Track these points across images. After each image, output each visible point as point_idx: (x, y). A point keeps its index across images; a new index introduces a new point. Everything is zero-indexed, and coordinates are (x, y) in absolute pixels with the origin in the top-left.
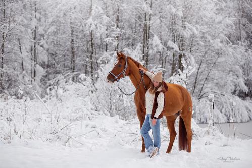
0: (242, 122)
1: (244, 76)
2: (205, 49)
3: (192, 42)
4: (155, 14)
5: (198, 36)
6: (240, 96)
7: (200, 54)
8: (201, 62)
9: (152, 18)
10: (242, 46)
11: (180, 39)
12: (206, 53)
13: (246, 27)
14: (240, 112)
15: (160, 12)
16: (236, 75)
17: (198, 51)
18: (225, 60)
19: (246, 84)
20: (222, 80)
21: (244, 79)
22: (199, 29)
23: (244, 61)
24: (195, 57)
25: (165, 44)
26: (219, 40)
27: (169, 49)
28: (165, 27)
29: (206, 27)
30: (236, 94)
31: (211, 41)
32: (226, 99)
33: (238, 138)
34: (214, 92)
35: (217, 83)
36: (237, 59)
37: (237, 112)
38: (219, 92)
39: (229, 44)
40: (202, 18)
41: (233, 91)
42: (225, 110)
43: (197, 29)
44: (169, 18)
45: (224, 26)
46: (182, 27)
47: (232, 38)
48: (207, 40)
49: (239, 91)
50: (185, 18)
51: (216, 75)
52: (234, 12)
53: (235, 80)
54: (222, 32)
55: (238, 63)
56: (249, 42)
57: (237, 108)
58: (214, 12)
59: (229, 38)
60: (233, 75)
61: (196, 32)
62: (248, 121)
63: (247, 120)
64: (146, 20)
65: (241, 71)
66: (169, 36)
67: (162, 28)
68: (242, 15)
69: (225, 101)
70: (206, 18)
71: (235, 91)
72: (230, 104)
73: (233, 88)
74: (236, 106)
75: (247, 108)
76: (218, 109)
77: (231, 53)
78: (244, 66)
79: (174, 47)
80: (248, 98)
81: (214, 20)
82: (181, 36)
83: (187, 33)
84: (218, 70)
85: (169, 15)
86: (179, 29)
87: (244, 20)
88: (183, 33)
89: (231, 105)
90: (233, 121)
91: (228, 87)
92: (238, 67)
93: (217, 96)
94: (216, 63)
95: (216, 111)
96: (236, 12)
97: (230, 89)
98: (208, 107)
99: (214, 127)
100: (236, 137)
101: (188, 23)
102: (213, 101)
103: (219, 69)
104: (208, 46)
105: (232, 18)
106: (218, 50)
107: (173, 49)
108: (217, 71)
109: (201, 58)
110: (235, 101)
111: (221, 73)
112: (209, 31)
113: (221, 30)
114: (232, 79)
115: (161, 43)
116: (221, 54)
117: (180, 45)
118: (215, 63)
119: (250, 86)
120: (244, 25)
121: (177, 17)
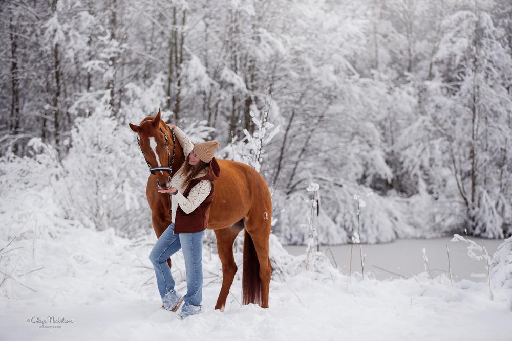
0: (378, 242)
1: (384, 145)
2: (301, 85)
3: (274, 72)
4: (194, 10)
5: (285, 58)
6: (375, 188)
7: (291, 98)
8: (293, 114)
9: (188, 18)
10: (381, 80)
11: (249, 64)
12: (303, 95)
13: (389, 41)
14: (375, 222)
15: (204, 6)
16: (368, 141)
17: (285, 91)
18: (344, 111)
19: (387, 162)
20: (337, 153)
21: (384, 151)
22: (289, 43)
23: (384, 113)
24: (279, 104)
25: (216, 75)
26: (332, 68)
27: (224, 85)
28: (217, 39)
29: (303, 38)
30: (368, 184)
31: (314, 70)
32: (344, 195)
33: (370, 277)
34: (321, 179)
35: (326, 160)
36: (370, 109)
37: (368, 222)
38: (331, 180)
39: (353, 77)
40: (295, 20)
41: (360, 177)
42: (343, 218)
43: (285, 43)
44: (224, 19)
45: (343, 37)
46: (253, 38)
47: (360, 64)
48: (305, 67)
49: (374, 176)
50: (260, 19)
51: (325, 142)
52: (364, 7)
53: (364, 153)
54: (337, 51)
55: (370, 117)
56: (395, 72)
57: (368, 214)
58: (322, 8)
59: (354, 63)
60: (361, 142)
61: (283, 50)
62: (392, 241)
63: (389, 239)
64: (174, 23)
65: (378, 133)
66: (224, 57)
67: (210, 40)
68: (381, 14)
69: (343, 198)
70: (305, 21)
71: (364, 177)
72: (354, 205)
73: (360, 169)
74: (366, 207)
75: (390, 214)
76: (328, 215)
77: (357, 97)
78: (383, 123)
79: (234, 81)
80: (393, 192)
81: (321, 25)
82: (249, 59)
83: (264, 52)
84: (329, 132)
85: (224, 13)
86: (245, 42)
87: (386, 26)
88: (254, 52)
89: (356, 205)
90: (358, 241)
91: (350, 169)
92: (370, 125)
93: (326, 187)
94: (325, 118)
95: (325, 219)
96: (367, 9)
97: (353, 174)
98: (306, 211)
99: (320, 253)
100: (366, 277)
101: (265, 31)
102: (318, 198)
103: (331, 128)
104: (308, 81)
105: (360, 22)
106: (329, 89)
107: (233, 85)
108: (325, 134)
109: (293, 105)
110: (365, 198)
111: (336, 139)
112: (310, 48)
113: (337, 47)
114: (357, 151)
115: (207, 72)
116: (336, 97)
117: (249, 76)
118: (321, 117)
119: (396, 167)
120: (385, 36)
121: (241, 16)
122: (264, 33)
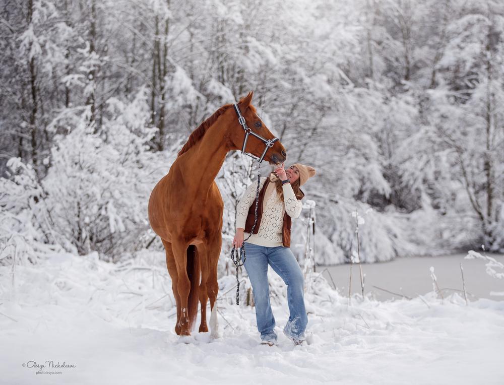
0: (377, 261)
1: (381, 158)
2: (293, 97)
3: (263, 83)
4: (178, 20)
5: (277, 68)
6: (372, 204)
7: (283, 110)
8: (285, 128)
9: (172, 28)
10: (376, 89)
11: (236, 75)
12: (295, 106)
13: (384, 48)
14: (374, 240)
15: (188, 15)
16: (364, 155)
17: (277, 103)
18: (339, 122)
19: (385, 176)
20: (332, 167)
21: (381, 164)
22: (279, 52)
23: (380, 124)
24: (271, 118)
25: (202, 88)
26: (325, 78)
27: (210, 97)
28: (201, 49)
29: (294, 47)
30: (365, 200)
31: (307, 80)
32: (341, 212)
33: (371, 298)
34: (315, 196)
35: (320, 176)
36: (366, 120)
37: (365, 240)
38: (326, 196)
39: (346, 87)
40: (285, 28)
41: (356, 192)
42: (340, 236)
43: (275, 52)
44: (209, 28)
45: (336, 44)
46: (241, 48)
47: (353, 73)
48: (297, 77)
49: (372, 191)
50: (248, 27)
51: (318, 156)
52: (357, 13)
53: (360, 168)
54: (330, 60)
55: (366, 129)
56: (390, 80)
57: (366, 231)
58: (313, 15)
59: (347, 72)
60: (357, 156)
61: (274, 60)
62: (392, 260)
63: (389, 257)
64: (157, 33)
65: (374, 146)
66: (210, 69)
67: (195, 51)
68: (375, 19)
69: (339, 215)
70: (295, 28)
71: (361, 192)
72: (351, 222)
73: (357, 184)
74: (364, 226)
75: (389, 231)
76: (324, 233)
77: (352, 107)
78: (380, 135)
79: (222, 93)
80: (391, 207)
81: (312, 32)
82: (237, 70)
83: (253, 62)
84: (323, 146)
85: (209, 20)
86: (232, 52)
87: (380, 32)
88: (242, 63)
89: (354, 223)
90: (357, 261)
91: (346, 183)
92: (367, 138)
93: (321, 204)
94: (319, 130)
95: (321, 239)
96: (360, 15)
97: (349, 189)
98: (300, 229)
99: (317, 274)
100: (366, 298)
101: (254, 40)
102: (313, 215)
103: (326, 142)
104: (299, 91)
105: (354, 28)
106: (322, 101)
107: (220, 98)
108: (319, 148)
109: (284, 118)
110: (364, 216)
111: (331, 152)
112: (301, 57)
113: (329, 55)
114: (353, 165)
115: (193, 84)
116: (329, 108)
117: (237, 88)
118: (315, 129)
119: (394, 181)
120: (379, 43)
121: (227, 24)
122: (253, 42)
